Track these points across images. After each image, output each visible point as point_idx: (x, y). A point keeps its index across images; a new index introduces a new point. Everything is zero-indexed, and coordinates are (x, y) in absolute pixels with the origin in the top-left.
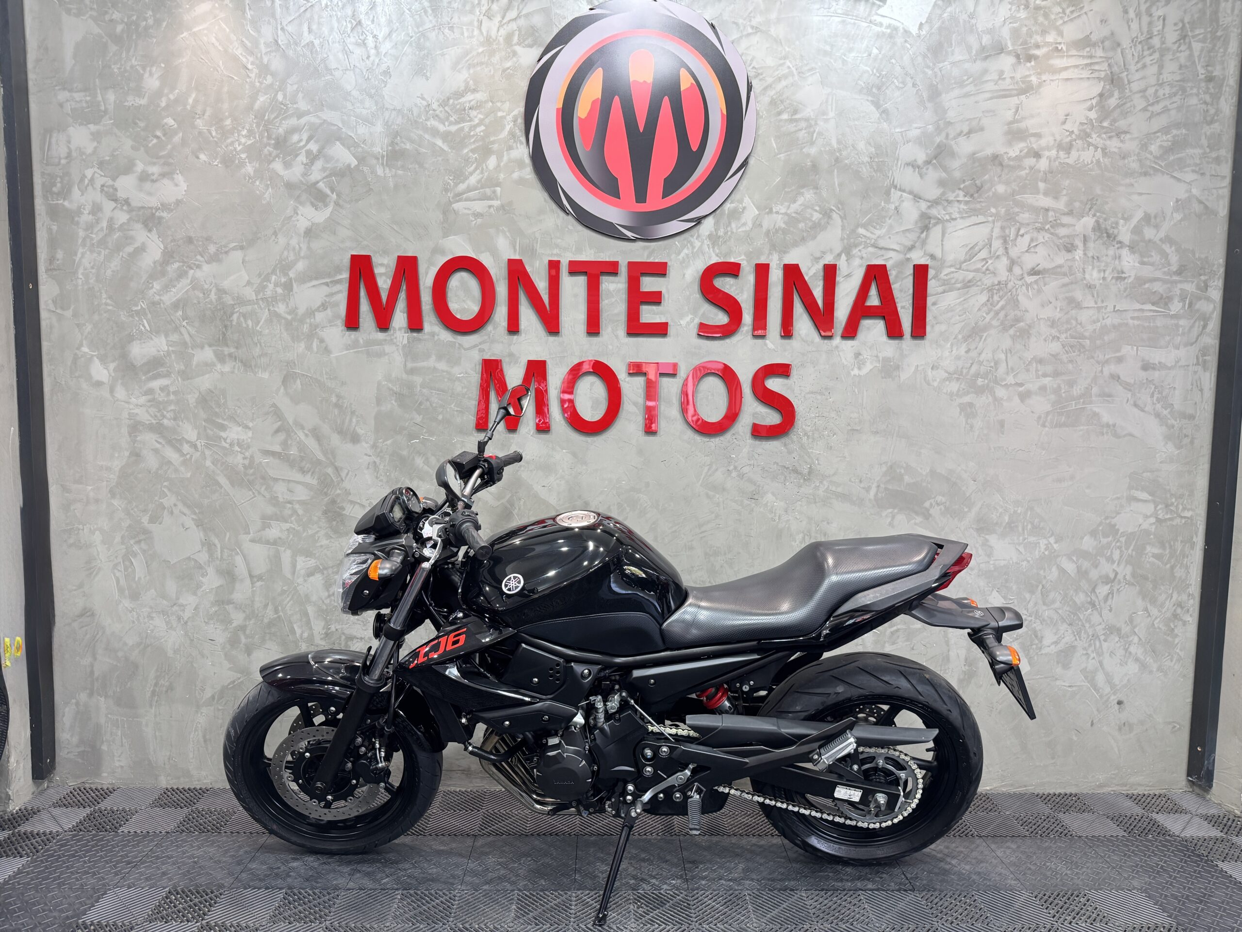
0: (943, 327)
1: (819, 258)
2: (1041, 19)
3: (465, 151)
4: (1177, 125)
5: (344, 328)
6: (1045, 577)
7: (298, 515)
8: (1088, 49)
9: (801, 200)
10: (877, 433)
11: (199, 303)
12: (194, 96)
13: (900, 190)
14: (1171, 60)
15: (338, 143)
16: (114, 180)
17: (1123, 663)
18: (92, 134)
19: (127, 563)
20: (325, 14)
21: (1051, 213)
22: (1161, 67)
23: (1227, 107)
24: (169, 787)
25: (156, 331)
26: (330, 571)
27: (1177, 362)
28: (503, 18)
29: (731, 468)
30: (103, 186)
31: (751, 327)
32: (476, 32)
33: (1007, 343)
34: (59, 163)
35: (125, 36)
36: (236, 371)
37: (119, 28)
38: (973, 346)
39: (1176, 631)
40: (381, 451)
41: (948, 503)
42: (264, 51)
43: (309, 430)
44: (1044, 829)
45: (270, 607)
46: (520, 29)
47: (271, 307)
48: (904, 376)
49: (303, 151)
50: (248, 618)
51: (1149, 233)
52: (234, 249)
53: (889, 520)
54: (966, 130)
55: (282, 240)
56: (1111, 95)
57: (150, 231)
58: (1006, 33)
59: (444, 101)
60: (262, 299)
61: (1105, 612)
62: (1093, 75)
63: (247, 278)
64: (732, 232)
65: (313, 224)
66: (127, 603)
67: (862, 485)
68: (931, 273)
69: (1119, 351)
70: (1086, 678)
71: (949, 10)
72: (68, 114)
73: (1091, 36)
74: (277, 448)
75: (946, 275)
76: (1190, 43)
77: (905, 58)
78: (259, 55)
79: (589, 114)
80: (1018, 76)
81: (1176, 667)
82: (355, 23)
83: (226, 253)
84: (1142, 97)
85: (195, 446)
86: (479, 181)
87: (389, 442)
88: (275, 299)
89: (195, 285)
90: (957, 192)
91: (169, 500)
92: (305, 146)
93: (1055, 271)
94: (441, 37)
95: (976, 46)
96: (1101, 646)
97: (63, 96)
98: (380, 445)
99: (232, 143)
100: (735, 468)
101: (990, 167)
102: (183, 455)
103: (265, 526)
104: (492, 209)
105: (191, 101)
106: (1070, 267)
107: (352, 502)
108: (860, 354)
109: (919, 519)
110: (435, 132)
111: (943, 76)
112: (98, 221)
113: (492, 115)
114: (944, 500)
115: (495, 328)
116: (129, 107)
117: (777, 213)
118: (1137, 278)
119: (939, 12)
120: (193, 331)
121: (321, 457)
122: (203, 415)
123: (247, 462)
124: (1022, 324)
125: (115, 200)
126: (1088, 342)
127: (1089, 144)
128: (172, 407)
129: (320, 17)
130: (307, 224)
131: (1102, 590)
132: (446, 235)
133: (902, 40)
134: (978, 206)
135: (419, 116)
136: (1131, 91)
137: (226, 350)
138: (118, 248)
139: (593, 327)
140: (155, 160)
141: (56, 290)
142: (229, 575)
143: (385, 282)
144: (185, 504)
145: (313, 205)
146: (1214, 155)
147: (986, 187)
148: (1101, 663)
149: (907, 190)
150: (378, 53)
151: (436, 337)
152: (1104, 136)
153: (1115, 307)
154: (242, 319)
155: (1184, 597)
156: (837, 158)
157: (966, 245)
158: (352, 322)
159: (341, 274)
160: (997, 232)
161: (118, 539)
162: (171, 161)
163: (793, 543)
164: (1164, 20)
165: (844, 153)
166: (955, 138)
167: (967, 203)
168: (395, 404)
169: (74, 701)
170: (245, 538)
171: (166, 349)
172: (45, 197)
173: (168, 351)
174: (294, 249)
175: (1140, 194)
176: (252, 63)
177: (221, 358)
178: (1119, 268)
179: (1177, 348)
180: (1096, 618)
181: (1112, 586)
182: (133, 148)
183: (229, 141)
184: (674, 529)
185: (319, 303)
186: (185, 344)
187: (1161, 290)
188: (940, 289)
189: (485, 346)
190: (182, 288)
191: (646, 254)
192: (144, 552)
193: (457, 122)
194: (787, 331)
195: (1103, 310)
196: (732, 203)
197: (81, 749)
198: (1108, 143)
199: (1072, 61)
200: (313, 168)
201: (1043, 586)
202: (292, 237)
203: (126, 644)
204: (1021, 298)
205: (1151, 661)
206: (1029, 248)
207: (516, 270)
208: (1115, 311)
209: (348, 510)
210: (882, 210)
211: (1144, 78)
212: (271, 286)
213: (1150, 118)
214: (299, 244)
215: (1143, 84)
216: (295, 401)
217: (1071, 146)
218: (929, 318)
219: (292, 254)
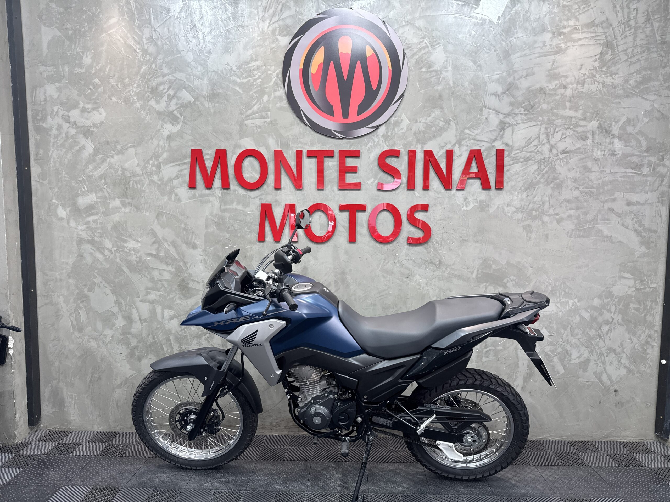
0: (513, 183)
1: (443, 147)
2: (567, 12)
3: (251, 93)
4: (645, 69)
5: (188, 188)
6: (572, 321)
7: (165, 287)
8: (593, 28)
9: (433, 115)
10: (476, 242)
11: (113, 176)
12: (109, 67)
13: (488, 108)
14: (641, 33)
15: (184, 90)
16: (68, 112)
17: (617, 369)
18: (57, 88)
19: (77, 313)
20: (176, 22)
21: (573, 120)
22: (635, 37)
24: (99, 431)
25: (91, 191)
26: (182, 317)
27: (647, 201)
28: (271, 21)
29: (396, 261)
30: (63, 115)
31: (406, 185)
32: (256, 29)
33: (549, 191)
34: (40, 104)
35: (73, 36)
36: (132, 212)
37: (70, 32)
38: (530, 194)
39: (648, 351)
40: (208, 253)
41: (517, 280)
42: (145, 42)
43: (170, 242)
44: (571, 462)
45: (151, 336)
46: (280, 27)
47: (150, 178)
48: (492, 210)
49: (166, 95)
50: (139, 342)
51: (630, 129)
53: (484, 289)
54: (525, 74)
55: (155, 142)
56: (608, 53)
58: (547, 20)
59: (239, 66)
60: (145, 173)
61: (607, 340)
62: (596, 43)
63: (137, 162)
64: (395, 133)
65: (171, 133)
66: (76, 334)
67: (469, 270)
68: (506, 153)
69: (613, 195)
70: (596, 377)
71: (514, 9)
72: (45, 78)
73: (595, 21)
74: (154, 252)
75: (514, 154)
76: (652, 23)
77: (490, 36)
78: (142, 45)
79: (317, 71)
80: (554, 44)
81: (648, 371)
82: (192, 26)
83: (126, 149)
84: (624, 54)
85: (111, 251)
86: (258, 109)
87: (212, 248)
88: (152, 173)
89: (111, 166)
90: (520, 108)
91: (98, 280)
92: (167, 92)
93: (576, 151)
94: (238, 32)
95: (530, 28)
96: (605, 359)
97: (42, 69)
98: (208, 250)
100: (399, 261)
101: (538, 95)
102: (105, 256)
103: (148, 293)
104: (266, 124)
105: (107, 70)
106: (585, 149)
107: (193, 280)
108: (467, 199)
109: (501, 289)
110: (235, 83)
111: (511, 45)
112: (60, 134)
113: (265, 73)
114: (515, 278)
115: (268, 187)
116: (76, 74)
118: (623, 154)
119: (509, 10)
120: (109, 191)
121: (176, 256)
122: (115, 235)
123: (138, 259)
124: (557, 181)
125: (69, 123)
126: (595, 190)
127: (595, 81)
128: (99, 231)
129: (174, 24)
130: (170, 133)
131: (605, 328)
132: (241, 138)
133: (488, 26)
134: (532, 116)
135: (227, 74)
136: (618, 51)
137: (127, 201)
138: (71, 148)
139: (320, 186)
140: (89, 101)
141: (39, 170)
142: (129, 319)
143: (209, 163)
144: (106, 282)
145: (171, 123)
146: (667, 85)
147: (536, 106)
148: (604, 368)
149: (492, 108)
150: (205, 42)
151: (237, 192)
152: (603, 76)
153: (610, 170)
154: (135, 184)
155: (652, 332)
156: (453, 92)
157: (526, 138)
158: (192, 185)
159: (186, 160)
160: (543, 130)
161: (72, 300)
162: (97, 101)
164: (637, 10)
165: (457, 89)
166: (518, 79)
167: (526, 115)
168: (215, 228)
169: (50, 385)
170: (138, 299)
171: (96, 200)
172: (33, 122)
173: (97, 201)
174: (162, 146)
175: (624, 108)
176: (139, 49)
177: (124, 205)
178: (613, 149)
179: (646, 193)
180: (601, 344)
181: (610, 326)
182: (78, 95)
183: (127, 90)
184: (365, 295)
185: (175, 175)
186: (106, 197)
187: (637, 161)
188: (511, 162)
189: (263, 197)
190: (104, 168)
191: (349, 145)
192: (85, 307)
193: (248, 78)
194: (426, 187)
195: (604, 173)
196: (395, 117)
197: (54, 410)
198: (605, 80)
199: (585, 35)
200: (171, 103)
201: (571, 326)
202: (160, 140)
203: (76, 355)
204: (557, 166)
205: (634, 367)
206: (561, 139)
207: (279, 156)
208: (611, 173)
209: (191, 285)
210: (478, 119)
211: (626, 43)
212: (150, 166)
213: (629, 65)
214: (164, 144)
215: (625, 47)
216: (163, 227)
217: (584, 82)
218: (505, 178)
219: (160, 149)
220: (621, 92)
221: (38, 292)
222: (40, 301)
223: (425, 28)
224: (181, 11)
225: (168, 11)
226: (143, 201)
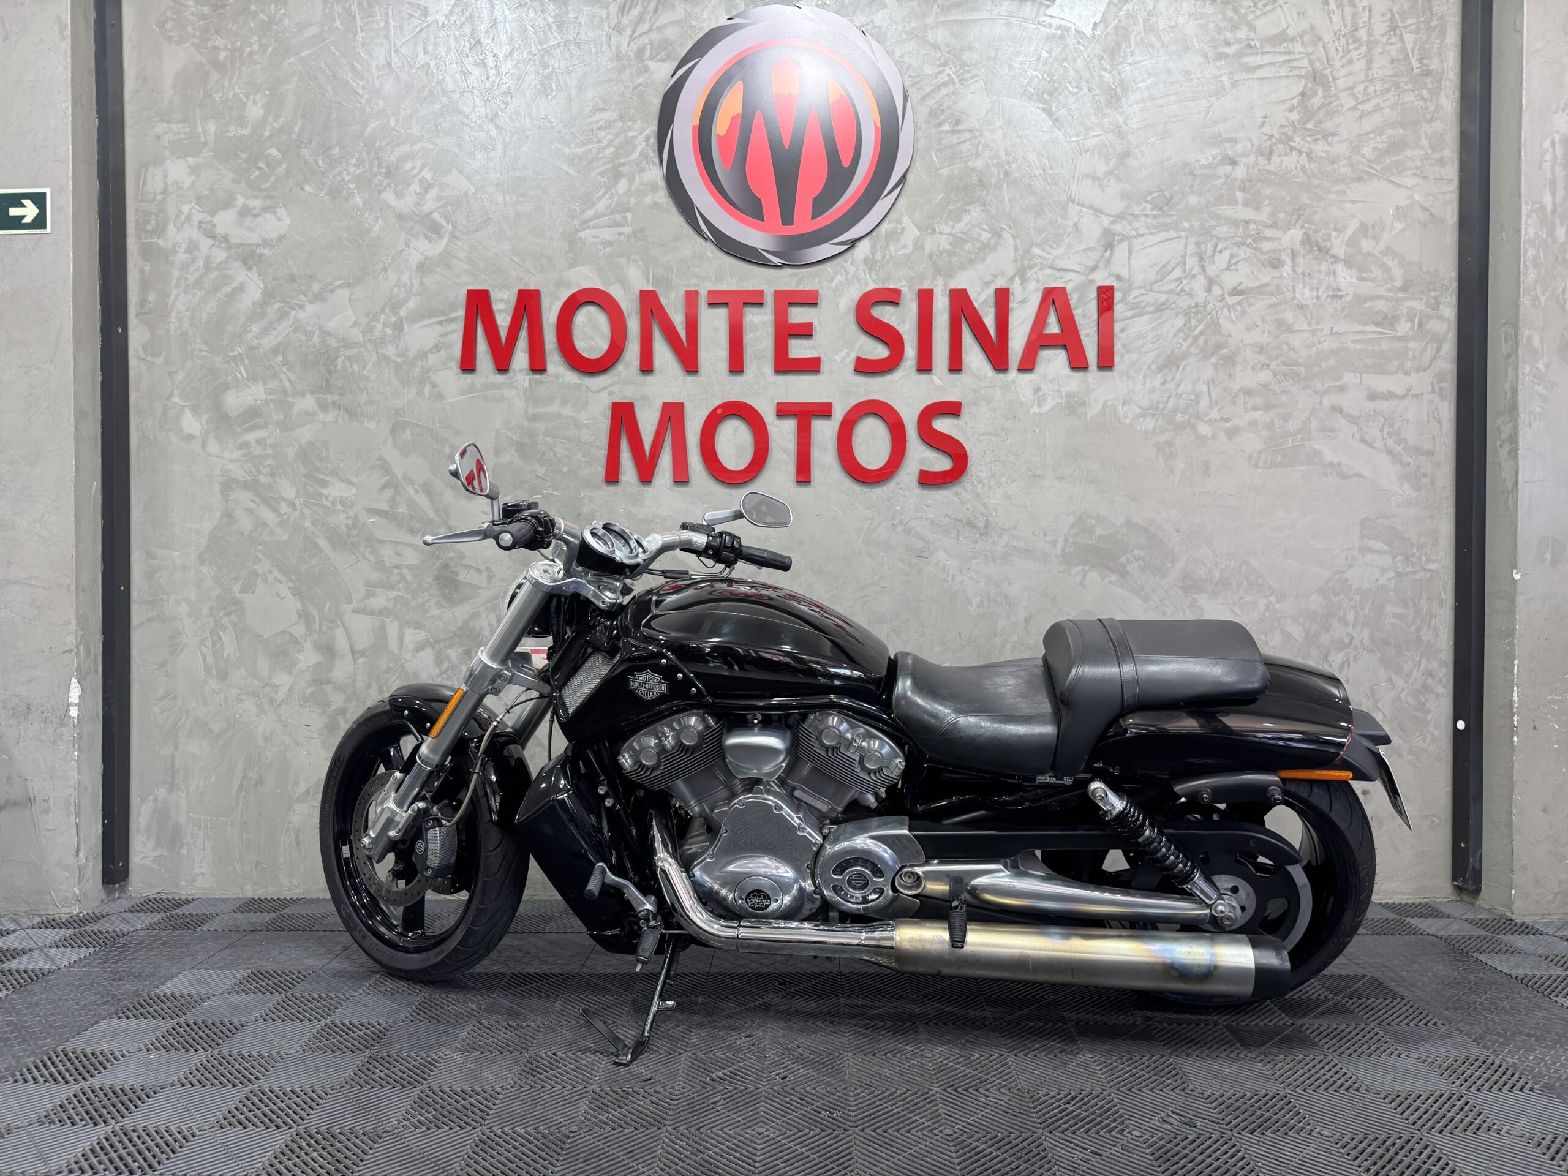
0: (1134, 357)
1: (990, 282)
2: (1230, 14)
3: (594, 174)
4: (1393, 125)
5: (459, 370)
6: (1267, 643)
7: (406, 581)
8: (1285, 45)
9: (966, 219)
10: (1061, 478)
11: (301, 346)
12: (300, 124)
13: (1079, 204)
14: (1381, 53)
15: (454, 171)
16: (213, 215)
18: (190, 167)
19: (215, 638)
20: (442, 34)
21: (1252, 226)
23: (1449, 102)
24: (255, 896)
25: (253, 378)
26: (442, 644)
27: (1409, 390)
28: (634, 32)
29: (896, 522)
30: (200, 222)
31: (914, 361)
32: (605, 47)
33: (1209, 372)
34: (154, 200)
35: (228, 63)
36: (340, 420)
37: (222, 55)
38: (1169, 378)
39: (1428, 706)
41: (1147, 558)
42: (375, 75)
43: (419, 485)
45: (374, 686)
46: (652, 44)
47: (380, 351)
48: (1091, 413)
49: (417, 179)
50: (348, 700)
51: (1367, 245)
53: (1079, 578)
55: (392, 276)
56: (1316, 94)
57: (250, 269)
58: (1191, 30)
59: (569, 122)
60: (370, 341)
62: (1292, 73)
63: (353, 318)
64: (891, 256)
65: (426, 258)
66: (214, 684)
67: (1048, 539)
68: (1118, 296)
69: (1339, 378)
71: (1125, 8)
72: (166, 147)
73: (1288, 31)
74: (384, 506)
75: (1135, 298)
76: (1401, 34)
77: (1079, 61)
78: (370, 79)
79: (729, 130)
80: (1207, 76)
81: (1430, 749)
82: (473, 42)
83: (332, 291)
84: (1349, 95)
85: (293, 506)
86: (608, 207)
88: (383, 340)
89: (297, 328)
90: (1144, 204)
91: (264, 566)
92: (418, 174)
93: (1261, 290)
94: (566, 55)
95: (1158, 45)
97: (160, 127)
99: (340, 173)
100: (901, 522)
101: (1179, 177)
102: (280, 515)
103: (370, 594)
104: (622, 237)
105: (296, 129)
106: (1278, 286)
107: (467, 566)
108: (1039, 388)
109: (1114, 577)
110: (560, 155)
111: (1122, 79)
112: (194, 260)
113: (622, 136)
114: (1142, 554)
115: (626, 368)
116: (231, 138)
117: (941, 233)
118: (1356, 296)
119: (1113, 9)
120: (293, 377)
121: (432, 514)
122: (302, 470)
123: (350, 522)
124: (1225, 351)
125: (213, 237)
126: (1303, 369)
127: (1292, 149)
128: (269, 462)
129: (436, 37)
130: (420, 258)
131: (1337, 658)
132: (571, 266)
133: (1075, 42)
134: (1168, 220)
136: (1336, 89)
137: (330, 398)
138: (215, 288)
139: (736, 365)
140: (256, 193)
141: (146, 336)
142: (328, 650)
143: (504, 319)
144: (281, 570)
145: (426, 237)
146: (1437, 156)
147: (1176, 199)
149: (1087, 204)
150: (498, 73)
151: (561, 379)
152: (1308, 139)
153: (1332, 329)
154: (347, 363)
155: (1435, 665)
156: (1006, 174)
157: (1157, 264)
158: (468, 364)
159: (456, 311)
160: (1191, 248)
161: (206, 611)
162: (274, 193)
163: (970, 608)
164: (1370, 11)
165: (1014, 166)
166: (1137, 146)
167: (1155, 217)
168: (516, 455)
169: (151, 797)
170: (348, 608)
171: (264, 397)
172: (138, 236)
173: (266, 400)
174: (405, 285)
175: (1354, 202)
176: (363, 88)
177: (324, 407)
178: (1335, 285)
179: (1407, 373)
181: (1347, 653)
182: (234, 181)
183: (337, 171)
185: (432, 344)
186: (284, 392)
187: (1385, 309)
188: (1129, 314)
189: (615, 388)
190: (282, 330)
191: (795, 280)
192: (234, 625)
193: (586, 145)
194: (955, 366)
195: (1319, 333)
196: (890, 223)
197: (156, 854)
198: (1313, 146)
199: (1267, 59)
200: (428, 197)
202: (403, 272)
203: (211, 731)
204: (1222, 321)
205: (1400, 741)
206: (1229, 265)
207: (650, 303)
208: (1334, 334)
209: (463, 576)
210: (1060, 227)
211: (1350, 74)
212: (379, 326)
213: (1361, 117)
214: (410, 279)
215: (1350, 81)
216: (404, 453)
217: (1271, 152)
218: (1118, 346)
219: (403, 290)
220: (1346, 171)
221: (134, 594)
222: (138, 613)
223: (948, 46)
224: (451, 11)
225: (425, 12)
226: (363, 398)
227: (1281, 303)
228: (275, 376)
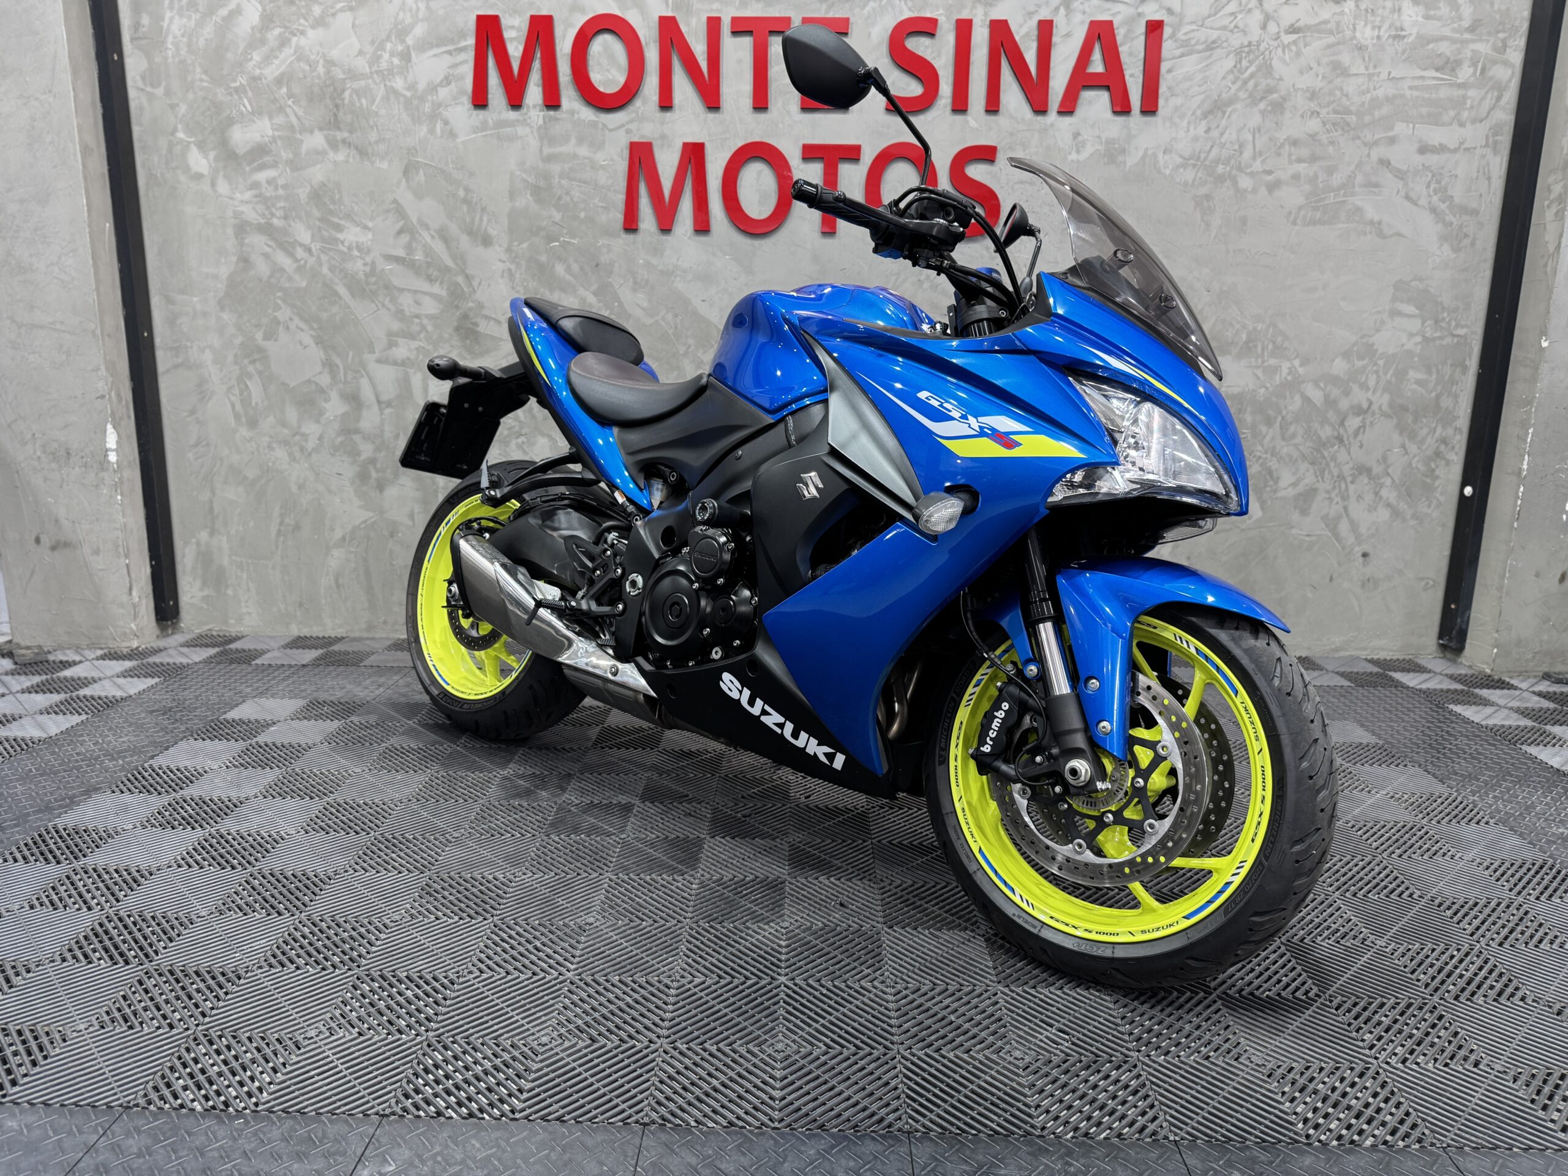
0: (1179, 101)
1: (1033, 13)
5: (471, 106)
6: (1286, 407)
7: (427, 331)
11: (305, 77)
17: (1372, 509)
19: (242, 386)
24: (302, 634)
25: (258, 112)
27: (1462, 143)
31: (949, 100)
33: (1256, 119)
36: (351, 160)
38: (1214, 124)
39: (1437, 472)
40: (517, 256)
43: (435, 231)
47: (387, 82)
48: (1132, 160)
50: (377, 449)
52: (342, 10)
60: (377, 72)
61: (1355, 449)
63: (357, 46)
66: (244, 432)
68: (1167, 31)
69: (1391, 128)
70: (1327, 526)
74: (401, 253)
75: (1185, 34)
81: (1435, 514)
83: (334, 15)
85: (309, 250)
87: (525, 245)
88: (390, 71)
89: (300, 56)
91: (285, 313)
93: (1319, 29)
96: (1347, 489)
98: (515, 249)
102: (297, 260)
103: (392, 344)
106: (1338, 23)
107: (488, 316)
108: (1079, 133)
115: (644, 104)
118: (1419, 37)
120: (299, 111)
121: (450, 263)
122: (316, 213)
123: (368, 269)
124: (1275, 96)
126: (1354, 118)
128: (282, 204)
131: (1353, 423)
137: (339, 135)
138: (211, 11)
139: (761, 102)
141: (144, 64)
142: (354, 400)
143: (516, 48)
144: (302, 319)
148: (1345, 508)
151: (576, 116)
153: (1390, 73)
154: (355, 97)
155: (1450, 432)
158: (480, 100)
159: (465, 40)
161: (230, 358)
168: (531, 199)
169: (194, 540)
170: (371, 358)
171: (271, 133)
173: (273, 137)
174: (411, 10)
177: (333, 144)
178: (1398, 24)
179: (1462, 125)
180: (1343, 456)
181: (1364, 419)
185: (441, 77)
186: (292, 126)
187: (1448, 52)
188: (1178, 52)
189: (632, 126)
190: (285, 58)
192: (260, 373)
194: (992, 107)
195: (1376, 78)
197: (204, 594)
201: (1283, 418)
203: (246, 478)
204: (1276, 63)
205: (1405, 507)
207: (669, 31)
208: (1391, 79)
209: (484, 326)
212: (386, 56)
214: (416, 3)
216: (419, 195)
218: (1163, 88)
219: (408, 15)
221: (158, 340)
222: (163, 359)
227: (1339, 43)
228: (281, 110)
